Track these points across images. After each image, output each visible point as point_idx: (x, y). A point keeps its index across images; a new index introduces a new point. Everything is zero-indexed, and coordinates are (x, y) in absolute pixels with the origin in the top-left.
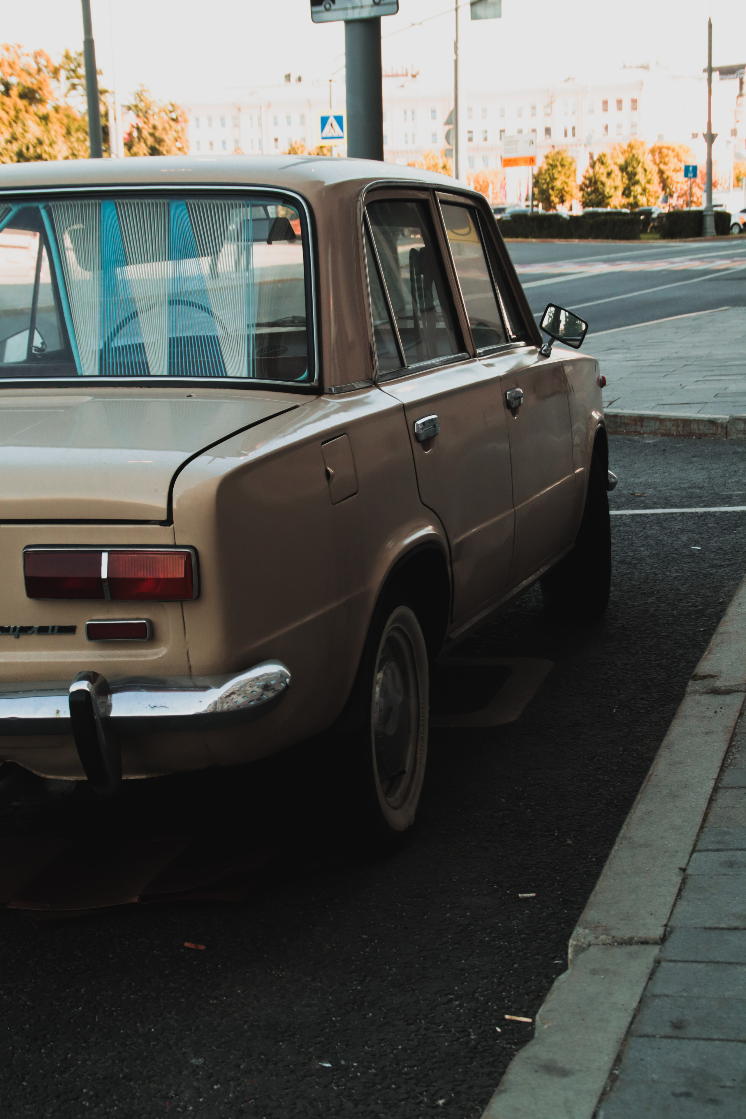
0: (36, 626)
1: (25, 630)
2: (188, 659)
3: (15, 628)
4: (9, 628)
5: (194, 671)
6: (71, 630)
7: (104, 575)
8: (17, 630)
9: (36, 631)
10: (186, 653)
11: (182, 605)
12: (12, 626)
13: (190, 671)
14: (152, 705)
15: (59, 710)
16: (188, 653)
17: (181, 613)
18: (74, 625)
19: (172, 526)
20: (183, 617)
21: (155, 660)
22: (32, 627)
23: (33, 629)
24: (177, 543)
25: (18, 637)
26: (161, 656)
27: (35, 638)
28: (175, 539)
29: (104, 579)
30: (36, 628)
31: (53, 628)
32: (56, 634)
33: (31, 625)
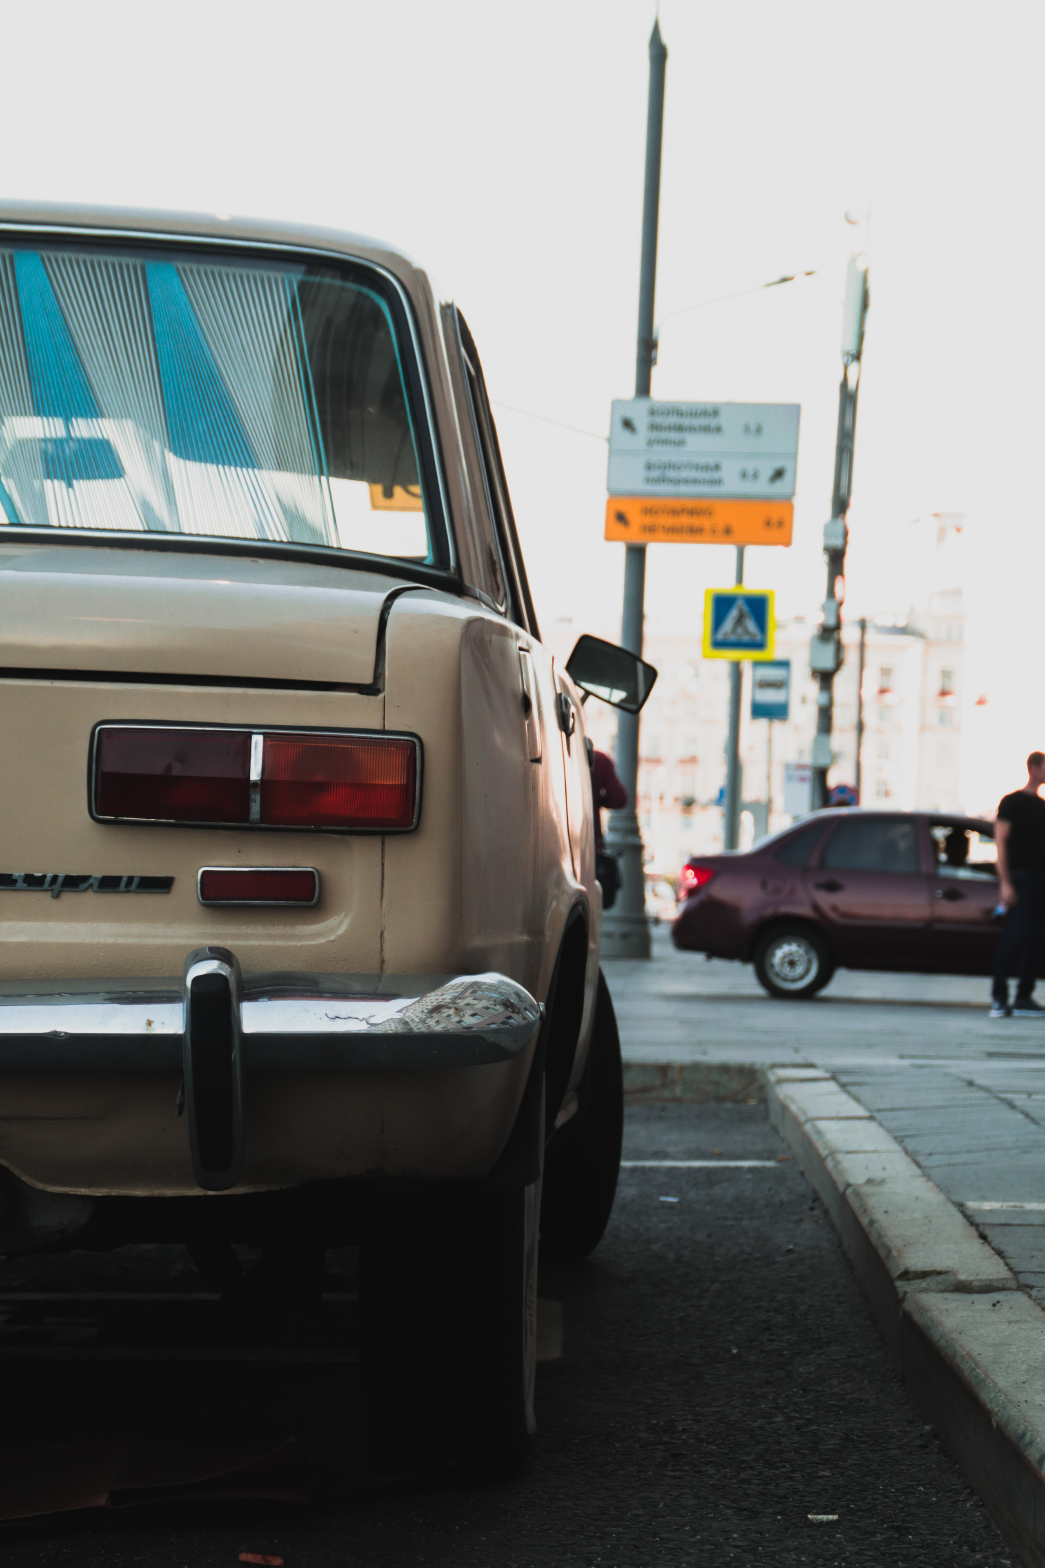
0: (98, 872)
1: (74, 883)
2: (382, 946)
3: (55, 878)
4: (44, 877)
5: (389, 969)
6: (162, 885)
7: (255, 774)
8: (60, 880)
9: (95, 886)
10: (379, 935)
11: (383, 843)
12: (50, 875)
13: (382, 969)
14: (331, 1015)
15: (151, 1019)
16: (382, 933)
17: (380, 859)
18: (170, 875)
19: (381, 696)
20: (383, 865)
21: (320, 945)
22: (87, 878)
23: (91, 881)
24: (387, 728)
25: (57, 896)
26: (332, 938)
27: (90, 899)
28: (384, 719)
29: (255, 784)
30: (96, 878)
31: (130, 879)
32: (135, 892)
33: (88, 874)
